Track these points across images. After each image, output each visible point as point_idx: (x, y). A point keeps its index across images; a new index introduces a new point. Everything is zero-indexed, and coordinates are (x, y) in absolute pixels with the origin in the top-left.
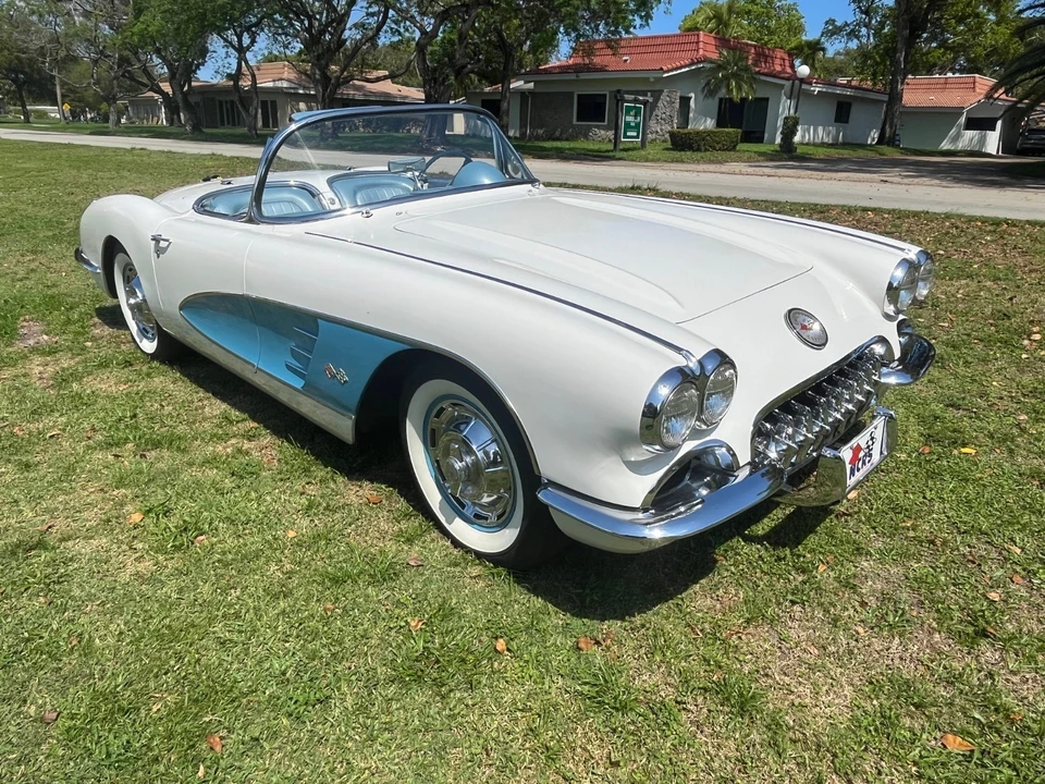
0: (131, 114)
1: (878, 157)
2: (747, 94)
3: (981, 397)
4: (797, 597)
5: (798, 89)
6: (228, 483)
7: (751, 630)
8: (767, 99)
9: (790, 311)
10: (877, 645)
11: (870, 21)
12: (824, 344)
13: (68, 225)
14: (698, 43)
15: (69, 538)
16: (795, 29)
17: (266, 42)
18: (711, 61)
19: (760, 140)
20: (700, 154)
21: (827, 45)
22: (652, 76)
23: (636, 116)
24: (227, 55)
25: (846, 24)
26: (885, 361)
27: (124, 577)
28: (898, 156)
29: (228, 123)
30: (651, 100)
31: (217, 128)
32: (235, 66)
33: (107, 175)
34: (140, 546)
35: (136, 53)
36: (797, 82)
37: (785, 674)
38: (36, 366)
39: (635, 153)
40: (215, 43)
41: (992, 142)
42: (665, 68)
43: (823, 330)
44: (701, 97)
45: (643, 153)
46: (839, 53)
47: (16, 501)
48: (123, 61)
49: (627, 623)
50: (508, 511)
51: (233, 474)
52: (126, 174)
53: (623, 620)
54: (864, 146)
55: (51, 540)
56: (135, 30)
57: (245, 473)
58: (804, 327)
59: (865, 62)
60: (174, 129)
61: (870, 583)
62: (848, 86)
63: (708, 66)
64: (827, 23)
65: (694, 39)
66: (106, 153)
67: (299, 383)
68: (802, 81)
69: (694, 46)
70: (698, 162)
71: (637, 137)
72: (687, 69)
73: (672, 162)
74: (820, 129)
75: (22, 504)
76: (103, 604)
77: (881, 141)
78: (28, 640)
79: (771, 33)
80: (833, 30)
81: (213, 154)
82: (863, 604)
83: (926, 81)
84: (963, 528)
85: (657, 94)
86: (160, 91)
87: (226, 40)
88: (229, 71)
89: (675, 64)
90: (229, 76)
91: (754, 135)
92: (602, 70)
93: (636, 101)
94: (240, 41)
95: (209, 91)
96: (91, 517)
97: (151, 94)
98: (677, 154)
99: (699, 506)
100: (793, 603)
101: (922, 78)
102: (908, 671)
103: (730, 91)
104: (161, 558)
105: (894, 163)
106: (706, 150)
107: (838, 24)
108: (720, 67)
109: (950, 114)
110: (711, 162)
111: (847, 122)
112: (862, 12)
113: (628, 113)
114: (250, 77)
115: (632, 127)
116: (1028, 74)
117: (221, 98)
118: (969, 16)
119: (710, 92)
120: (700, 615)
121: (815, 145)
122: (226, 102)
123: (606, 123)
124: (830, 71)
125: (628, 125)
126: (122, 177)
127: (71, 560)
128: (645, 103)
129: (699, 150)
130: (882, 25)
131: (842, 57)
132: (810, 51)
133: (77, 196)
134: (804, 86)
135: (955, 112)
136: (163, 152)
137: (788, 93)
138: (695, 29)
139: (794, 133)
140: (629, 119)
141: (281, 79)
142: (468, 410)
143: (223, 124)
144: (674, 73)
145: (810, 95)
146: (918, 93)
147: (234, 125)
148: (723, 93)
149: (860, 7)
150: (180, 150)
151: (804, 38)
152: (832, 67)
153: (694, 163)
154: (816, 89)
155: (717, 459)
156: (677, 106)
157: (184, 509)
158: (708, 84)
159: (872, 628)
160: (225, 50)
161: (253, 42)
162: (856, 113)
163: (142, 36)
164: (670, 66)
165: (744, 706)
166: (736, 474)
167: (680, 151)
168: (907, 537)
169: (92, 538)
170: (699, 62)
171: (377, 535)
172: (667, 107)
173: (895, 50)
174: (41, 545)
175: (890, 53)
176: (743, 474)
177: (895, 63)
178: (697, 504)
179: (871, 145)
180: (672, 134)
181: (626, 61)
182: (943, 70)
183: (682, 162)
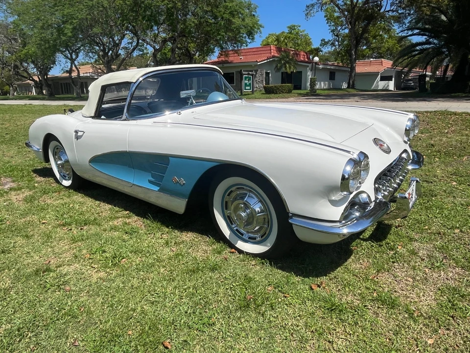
0: (18, 91)
1: (347, 93)
2: (293, 70)
3: (435, 177)
4: (394, 260)
5: (314, 67)
6: (126, 237)
7: (380, 275)
8: (301, 72)
9: (375, 139)
10: (435, 275)
11: (339, 39)
12: (390, 152)
13: (6, 137)
14: (270, 50)
15: (60, 266)
16: (308, 43)
17: (83, 56)
18: (277, 57)
19: (300, 88)
20: (277, 95)
21: (322, 49)
22: (253, 64)
23: (249, 81)
24: (66, 62)
25: (329, 41)
26: (407, 160)
27: (94, 280)
28: (355, 92)
29: (65, 93)
30: (255, 74)
31: (59, 95)
32: (69, 67)
33: (18, 115)
34: (96, 266)
35: (21, 64)
36: (314, 64)
37: (403, 290)
38: (13, 196)
39: (249, 96)
40: (60, 57)
41: (391, 85)
42: (258, 61)
43: (388, 147)
44: (274, 72)
45: (253, 96)
46: (326, 53)
47: (28, 253)
48: (16, 67)
49: (328, 277)
50: (267, 233)
51: (126, 233)
52: (26, 114)
53: (326, 276)
54: (341, 89)
55: (53, 267)
56: (23, 52)
57: (131, 232)
58: (381, 145)
59: (338, 56)
60: (41, 96)
61: (421, 251)
62: (333, 65)
63: (276, 59)
64: (322, 40)
65: (269, 48)
66: (13, 107)
67: (157, 188)
68: (316, 63)
69: (269, 52)
70: (277, 98)
71: (250, 89)
72: (266, 61)
73: (267, 98)
74: (322, 83)
75: (32, 254)
76: (88, 292)
77: (348, 87)
78: (59, 311)
79: (299, 45)
80: (324, 43)
81: (65, 105)
82: (423, 260)
83: (363, 62)
84: (449, 227)
85: (256, 71)
86: (33, 80)
87: (65, 56)
88: (67, 69)
89: (262, 59)
90: (67, 72)
91: (298, 87)
92: (231, 63)
93: (249, 74)
94: (71, 56)
95: (56, 79)
96: (68, 256)
97: (29, 81)
98: (268, 95)
99: (356, 221)
100: (393, 262)
101: (362, 61)
102: (452, 283)
103: (286, 69)
104: (108, 270)
105: (354, 95)
106: (280, 93)
107: (326, 41)
108: (280, 60)
109: (375, 75)
110: (282, 98)
111: (334, 80)
112: (335, 36)
113: (245, 79)
114: (77, 72)
115: (248, 85)
116: (406, 57)
117: (61, 82)
118: (378, 36)
119: (278, 69)
120: (357, 271)
121: (322, 90)
122: (64, 84)
123: (235, 85)
124: (324, 60)
125: (246, 84)
126: (25, 116)
127: (65, 275)
128: (252, 75)
129: (277, 93)
130: (343, 41)
131: (328, 54)
132: (316, 52)
133: (6, 125)
134: (317, 66)
135: (376, 74)
136: (41, 105)
137: (311, 69)
138: (268, 45)
139: (315, 85)
140: (247, 82)
141: (87, 73)
142: (246, 190)
143: (63, 93)
144: (262, 62)
145: (319, 69)
146: (361, 67)
147: (68, 93)
148: (283, 70)
149: (334, 34)
150: (49, 104)
151: (313, 47)
152: (324, 58)
153: (275, 98)
154: (321, 67)
155: (360, 200)
156: (265, 76)
157: (110, 250)
158: (277, 66)
159: (430, 269)
160: (65, 60)
161: (77, 56)
162: (337, 76)
163: (26, 55)
164: (260, 60)
165: (392, 304)
166: (370, 205)
167: (269, 94)
168: (428, 233)
169: (71, 265)
170: (270, 58)
171: (203, 252)
172: (260, 76)
173: (351, 50)
174: (48, 270)
175: (348, 52)
176: (372, 205)
177: (351, 55)
178: (354, 221)
179: (344, 89)
180: (265, 87)
181: (241, 58)
182: (369, 57)
183: (271, 98)
